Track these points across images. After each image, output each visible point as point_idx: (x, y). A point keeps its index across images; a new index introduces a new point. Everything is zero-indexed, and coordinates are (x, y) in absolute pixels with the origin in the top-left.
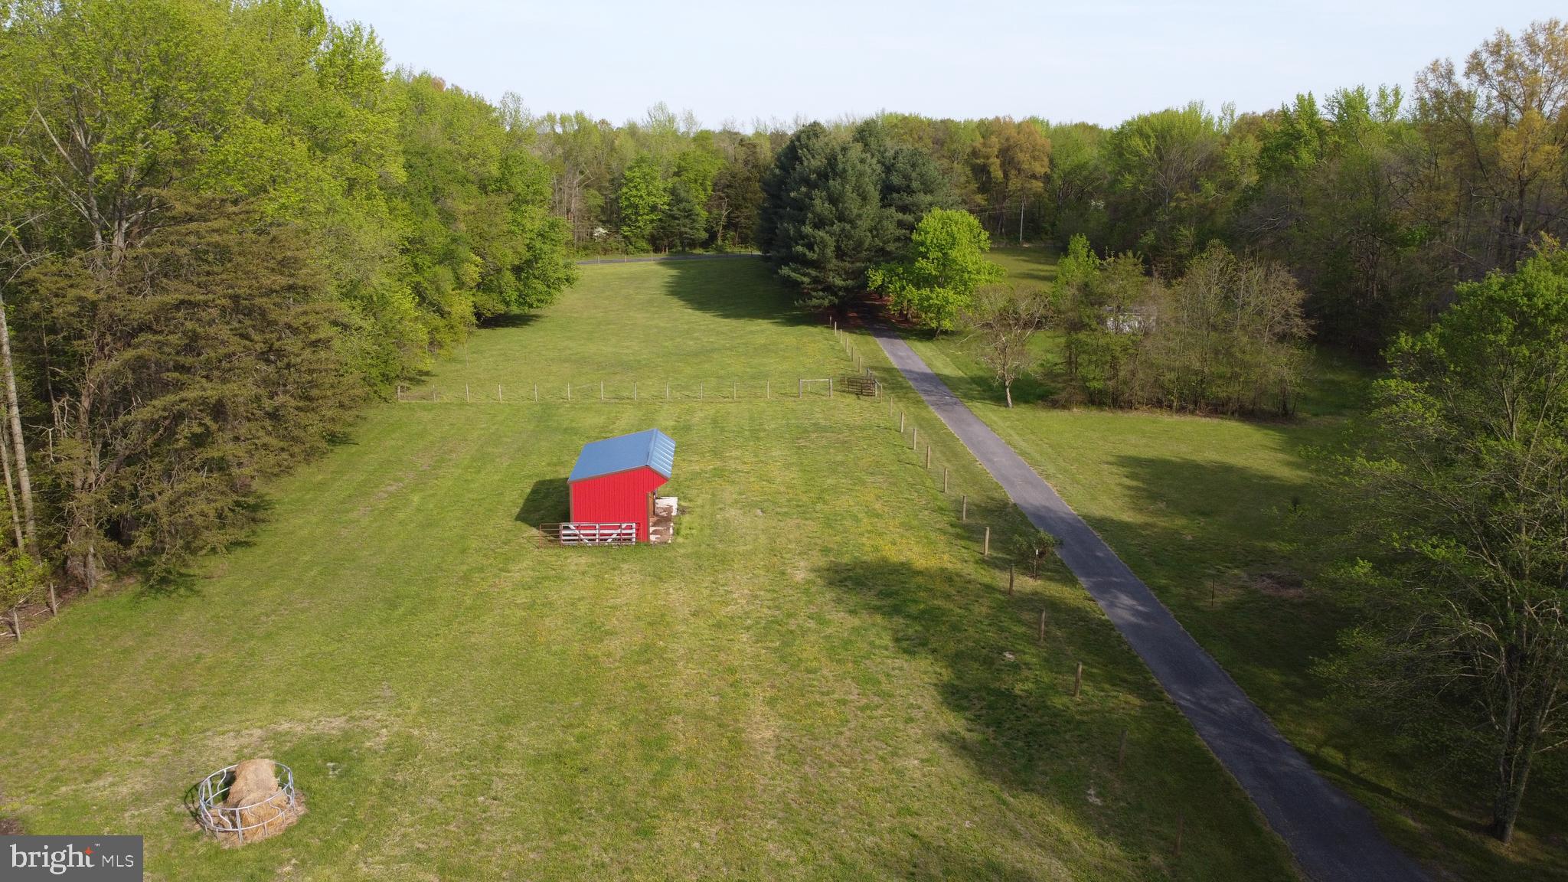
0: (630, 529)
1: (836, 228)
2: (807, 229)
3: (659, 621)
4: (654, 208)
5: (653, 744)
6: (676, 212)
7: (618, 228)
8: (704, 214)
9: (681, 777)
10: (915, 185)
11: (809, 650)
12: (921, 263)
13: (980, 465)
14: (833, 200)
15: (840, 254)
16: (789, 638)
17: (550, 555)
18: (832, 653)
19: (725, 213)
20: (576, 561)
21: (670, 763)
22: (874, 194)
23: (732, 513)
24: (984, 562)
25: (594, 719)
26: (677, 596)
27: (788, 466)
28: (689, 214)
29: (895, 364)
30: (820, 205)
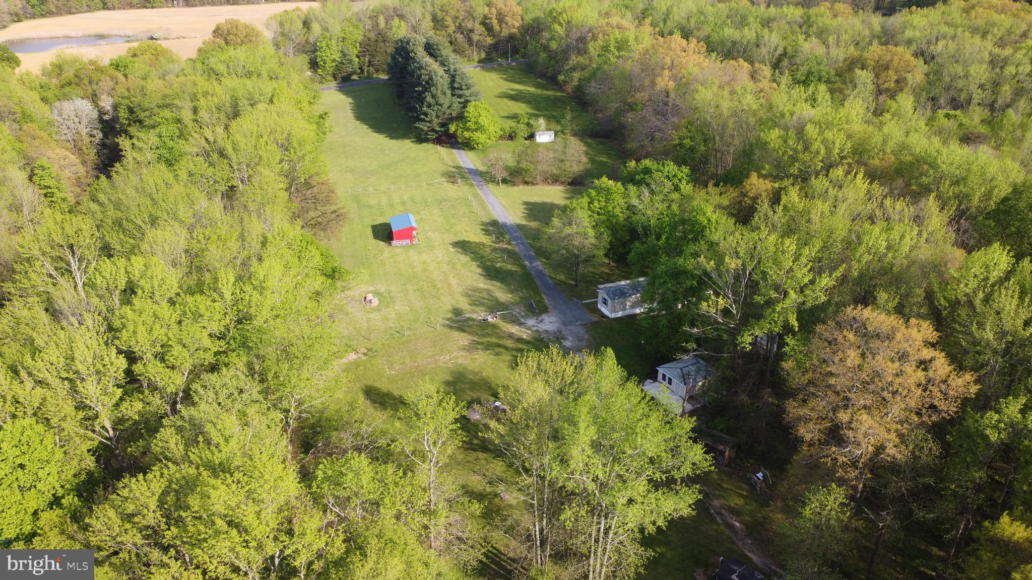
0: (408, 241)
1: (436, 108)
2: (425, 109)
3: (424, 263)
4: (334, 61)
5: (434, 286)
6: (344, 61)
7: (316, 71)
8: (357, 60)
9: (441, 291)
10: (464, 87)
11: (458, 266)
12: (469, 123)
13: (492, 212)
14: (433, 97)
15: (437, 117)
16: (454, 264)
17: (390, 249)
18: (463, 267)
19: (367, 59)
20: (398, 251)
21: (439, 289)
22: (449, 92)
23: (430, 233)
24: (493, 242)
25: (421, 283)
26: (425, 257)
27: (440, 216)
28: (350, 61)
29: (463, 165)
30: (429, 99)
